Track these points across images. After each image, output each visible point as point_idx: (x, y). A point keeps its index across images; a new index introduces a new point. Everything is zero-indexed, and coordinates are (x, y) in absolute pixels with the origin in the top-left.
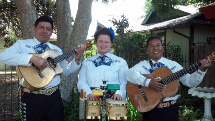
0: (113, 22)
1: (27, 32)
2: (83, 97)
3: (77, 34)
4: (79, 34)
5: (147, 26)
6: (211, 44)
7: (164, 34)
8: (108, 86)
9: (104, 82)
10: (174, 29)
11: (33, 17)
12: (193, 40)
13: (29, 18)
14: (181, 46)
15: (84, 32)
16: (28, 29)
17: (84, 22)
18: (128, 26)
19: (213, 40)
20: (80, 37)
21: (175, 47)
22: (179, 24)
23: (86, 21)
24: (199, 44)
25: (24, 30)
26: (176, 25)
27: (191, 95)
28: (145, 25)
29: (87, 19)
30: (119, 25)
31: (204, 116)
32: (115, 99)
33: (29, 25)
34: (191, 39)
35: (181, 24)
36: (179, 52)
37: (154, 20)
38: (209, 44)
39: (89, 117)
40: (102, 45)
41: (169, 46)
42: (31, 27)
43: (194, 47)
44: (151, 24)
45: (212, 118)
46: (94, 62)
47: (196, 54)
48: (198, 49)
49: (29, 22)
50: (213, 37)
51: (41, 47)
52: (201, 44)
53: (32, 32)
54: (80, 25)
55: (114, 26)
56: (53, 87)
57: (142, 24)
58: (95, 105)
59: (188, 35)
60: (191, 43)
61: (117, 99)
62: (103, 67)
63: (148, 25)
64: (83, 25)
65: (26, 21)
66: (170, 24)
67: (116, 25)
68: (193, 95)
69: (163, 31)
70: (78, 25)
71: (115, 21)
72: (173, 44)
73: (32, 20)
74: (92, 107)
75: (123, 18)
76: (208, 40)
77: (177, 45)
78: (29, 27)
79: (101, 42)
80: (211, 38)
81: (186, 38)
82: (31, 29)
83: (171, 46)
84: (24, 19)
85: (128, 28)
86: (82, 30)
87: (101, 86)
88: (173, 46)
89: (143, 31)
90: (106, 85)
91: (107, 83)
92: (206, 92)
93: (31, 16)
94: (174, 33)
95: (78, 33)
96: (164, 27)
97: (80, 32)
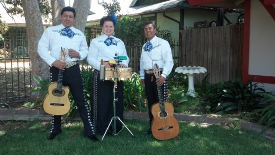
0: (104, 6)
1: (30, 18)
2: (103, 64)
3: (78, 20)
4: (80, 19)
5: (137, 9)
6: (197, 28)
7: (155, 18)
8: (119, 57)
9: (116, 55)
10: (164, 13)
11: (35, 3)
12: (183, 24)
13: (32, 4)
14: (171, 31)
15: (84, 18)
16: (31, 15)
17: (84, 8)
18: (119, 11)
19: (199, 25)
20: (81, 22)
21: (165, 32)
22: (169, 8)
23: (86, 7)
24: (187, 29)
25: (28, 16)
26: (166, 9)
27: (177, 72)
28: (134, 7)
29: (87, 5)
30: (110, 9)
31: (188, 90)
32: (122, 67)
33: (32, 11)
34: (181, 24)
35: (171, 8)
36: (169, 38)
37: (144, 2)
38: (196, 28)
39: (106, 79)
40: (107, 30)
41: (160, 31)
42: (34, 13)
43: (182, 32)
44: (140, 7)
45: (194, 91)
46: (105, 42)
47: (184, 38)
48: (186, 34)
49: (32, 9)
50: (199, 21)
51: (65, 31)
52: (189, 28)
53: (35, 18)
54: (80, 11)
55: (105, 10)
56: (71, 62)
57: (131, 7)
58: (110, 71)
59: (178, 19)
60: (181, 28)
61: (123, 67)
62: (112, 46)
63: (137, 7)
64: (83, 11)
65: (29, 7)
66: (161, 7)
67: (107, 9)
68: (179, 72)
69: (154, 15)
70: (79, 11)
71: (105, 4)
72: (163, 29)
73: (35, 6)
74: (108, 71)
75: (115, 2)
76: (194, 25)
77: (166, 31)
78: (32, 13)
79: (107, 27)
80: (197, 23)
81: (177, 23)
82: (34, 14)
83: (161, 31)
84: (27, 5)
85: (119, 12)
86: (82, 16)
87: (114, 57)
88: (163, 32)
89: (133, 14)
90: (117, 57)
91: (118, 55)
92: (189, 69)
93: (34, 3)
94: (165, 18)
95: (78, 18)
96: (154, 11)
97: (80, 18)
